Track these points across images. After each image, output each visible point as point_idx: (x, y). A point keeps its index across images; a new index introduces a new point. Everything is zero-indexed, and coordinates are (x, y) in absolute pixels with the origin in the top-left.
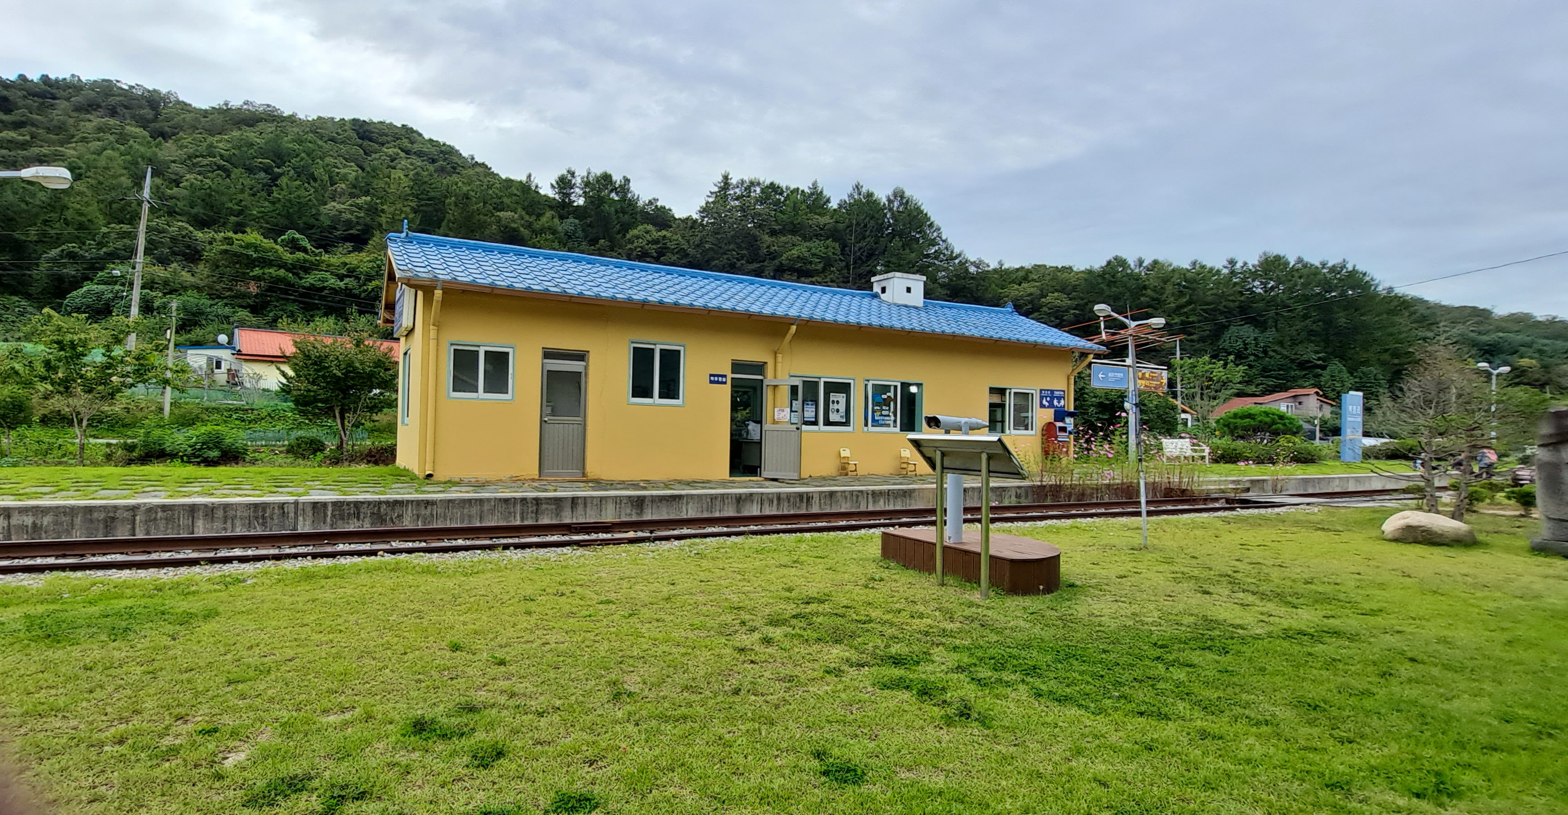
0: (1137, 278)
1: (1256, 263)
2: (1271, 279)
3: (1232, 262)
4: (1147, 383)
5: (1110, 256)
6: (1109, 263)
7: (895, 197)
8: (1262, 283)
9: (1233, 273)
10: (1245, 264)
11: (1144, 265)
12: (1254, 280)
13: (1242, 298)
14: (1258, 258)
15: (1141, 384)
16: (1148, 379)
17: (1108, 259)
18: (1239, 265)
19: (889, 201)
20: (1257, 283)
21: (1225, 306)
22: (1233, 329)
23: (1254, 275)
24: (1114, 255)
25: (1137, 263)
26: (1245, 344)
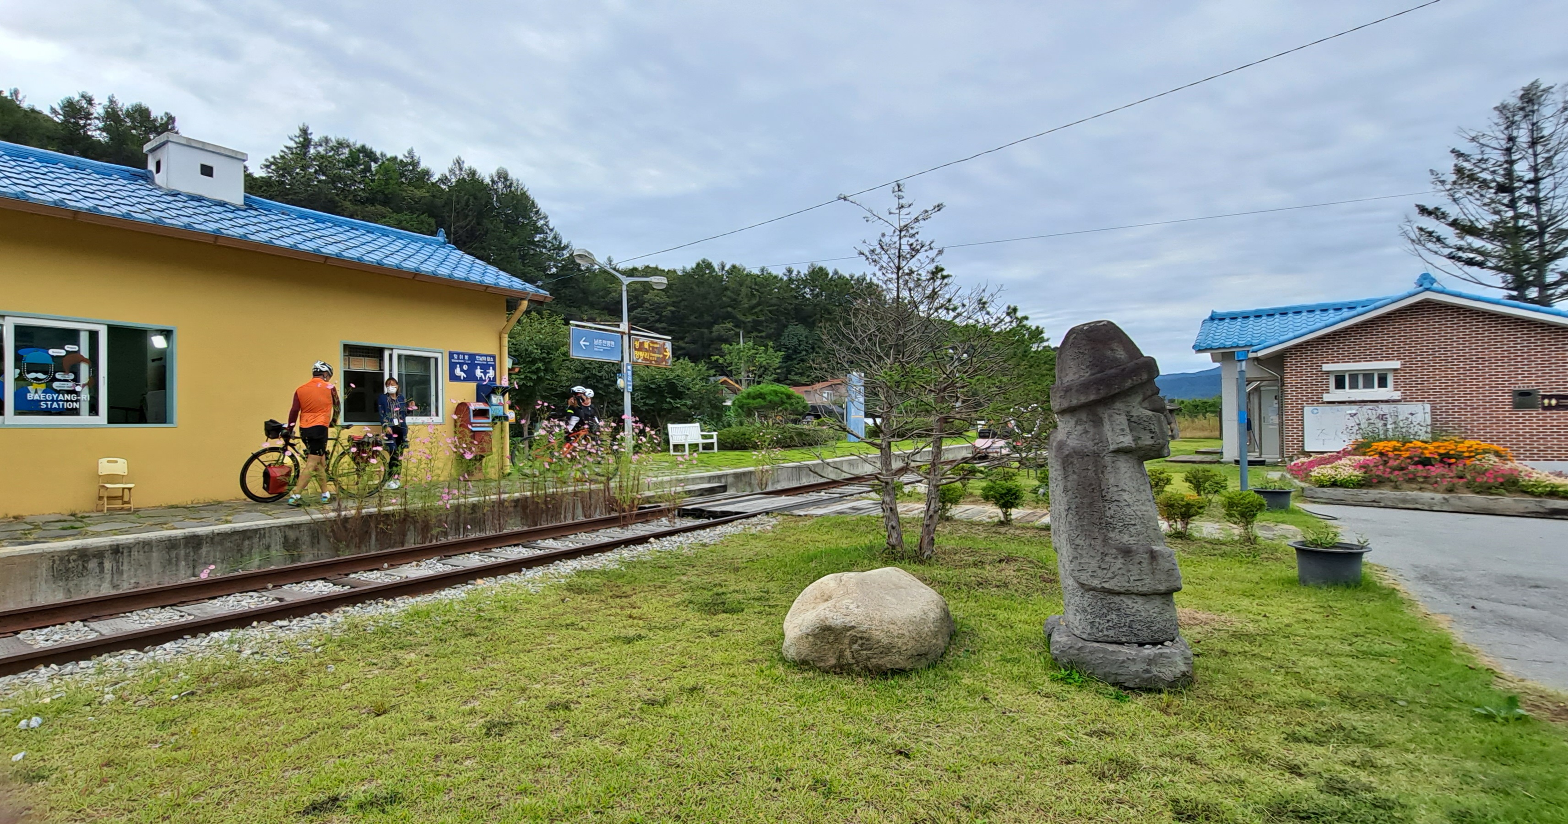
0: (719, 279)
1: (807, 273)
2: (817, 286)
3: (790, 271)
4: (647, 355)
5: (699, 259)
6: (698, 265)
7: (499, 178)
8: (811, 290)
9: (791, 280)
10: (799, 272)
11: (727, 268)
12: (805, 288)
13: (797, 302)
14: (807, 268)
15: (639, 356)
16: (647, 350)
17: (697, 261)
18: (795, 273)
19: (493, 181)
20: (807, 290)
21: (785, 309)
22: (790, 328)
23: (805, 282)
24: (702, 258)
25: (720, 267)
26: (800, 341)
